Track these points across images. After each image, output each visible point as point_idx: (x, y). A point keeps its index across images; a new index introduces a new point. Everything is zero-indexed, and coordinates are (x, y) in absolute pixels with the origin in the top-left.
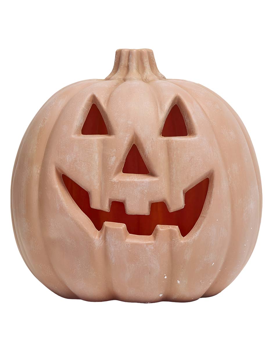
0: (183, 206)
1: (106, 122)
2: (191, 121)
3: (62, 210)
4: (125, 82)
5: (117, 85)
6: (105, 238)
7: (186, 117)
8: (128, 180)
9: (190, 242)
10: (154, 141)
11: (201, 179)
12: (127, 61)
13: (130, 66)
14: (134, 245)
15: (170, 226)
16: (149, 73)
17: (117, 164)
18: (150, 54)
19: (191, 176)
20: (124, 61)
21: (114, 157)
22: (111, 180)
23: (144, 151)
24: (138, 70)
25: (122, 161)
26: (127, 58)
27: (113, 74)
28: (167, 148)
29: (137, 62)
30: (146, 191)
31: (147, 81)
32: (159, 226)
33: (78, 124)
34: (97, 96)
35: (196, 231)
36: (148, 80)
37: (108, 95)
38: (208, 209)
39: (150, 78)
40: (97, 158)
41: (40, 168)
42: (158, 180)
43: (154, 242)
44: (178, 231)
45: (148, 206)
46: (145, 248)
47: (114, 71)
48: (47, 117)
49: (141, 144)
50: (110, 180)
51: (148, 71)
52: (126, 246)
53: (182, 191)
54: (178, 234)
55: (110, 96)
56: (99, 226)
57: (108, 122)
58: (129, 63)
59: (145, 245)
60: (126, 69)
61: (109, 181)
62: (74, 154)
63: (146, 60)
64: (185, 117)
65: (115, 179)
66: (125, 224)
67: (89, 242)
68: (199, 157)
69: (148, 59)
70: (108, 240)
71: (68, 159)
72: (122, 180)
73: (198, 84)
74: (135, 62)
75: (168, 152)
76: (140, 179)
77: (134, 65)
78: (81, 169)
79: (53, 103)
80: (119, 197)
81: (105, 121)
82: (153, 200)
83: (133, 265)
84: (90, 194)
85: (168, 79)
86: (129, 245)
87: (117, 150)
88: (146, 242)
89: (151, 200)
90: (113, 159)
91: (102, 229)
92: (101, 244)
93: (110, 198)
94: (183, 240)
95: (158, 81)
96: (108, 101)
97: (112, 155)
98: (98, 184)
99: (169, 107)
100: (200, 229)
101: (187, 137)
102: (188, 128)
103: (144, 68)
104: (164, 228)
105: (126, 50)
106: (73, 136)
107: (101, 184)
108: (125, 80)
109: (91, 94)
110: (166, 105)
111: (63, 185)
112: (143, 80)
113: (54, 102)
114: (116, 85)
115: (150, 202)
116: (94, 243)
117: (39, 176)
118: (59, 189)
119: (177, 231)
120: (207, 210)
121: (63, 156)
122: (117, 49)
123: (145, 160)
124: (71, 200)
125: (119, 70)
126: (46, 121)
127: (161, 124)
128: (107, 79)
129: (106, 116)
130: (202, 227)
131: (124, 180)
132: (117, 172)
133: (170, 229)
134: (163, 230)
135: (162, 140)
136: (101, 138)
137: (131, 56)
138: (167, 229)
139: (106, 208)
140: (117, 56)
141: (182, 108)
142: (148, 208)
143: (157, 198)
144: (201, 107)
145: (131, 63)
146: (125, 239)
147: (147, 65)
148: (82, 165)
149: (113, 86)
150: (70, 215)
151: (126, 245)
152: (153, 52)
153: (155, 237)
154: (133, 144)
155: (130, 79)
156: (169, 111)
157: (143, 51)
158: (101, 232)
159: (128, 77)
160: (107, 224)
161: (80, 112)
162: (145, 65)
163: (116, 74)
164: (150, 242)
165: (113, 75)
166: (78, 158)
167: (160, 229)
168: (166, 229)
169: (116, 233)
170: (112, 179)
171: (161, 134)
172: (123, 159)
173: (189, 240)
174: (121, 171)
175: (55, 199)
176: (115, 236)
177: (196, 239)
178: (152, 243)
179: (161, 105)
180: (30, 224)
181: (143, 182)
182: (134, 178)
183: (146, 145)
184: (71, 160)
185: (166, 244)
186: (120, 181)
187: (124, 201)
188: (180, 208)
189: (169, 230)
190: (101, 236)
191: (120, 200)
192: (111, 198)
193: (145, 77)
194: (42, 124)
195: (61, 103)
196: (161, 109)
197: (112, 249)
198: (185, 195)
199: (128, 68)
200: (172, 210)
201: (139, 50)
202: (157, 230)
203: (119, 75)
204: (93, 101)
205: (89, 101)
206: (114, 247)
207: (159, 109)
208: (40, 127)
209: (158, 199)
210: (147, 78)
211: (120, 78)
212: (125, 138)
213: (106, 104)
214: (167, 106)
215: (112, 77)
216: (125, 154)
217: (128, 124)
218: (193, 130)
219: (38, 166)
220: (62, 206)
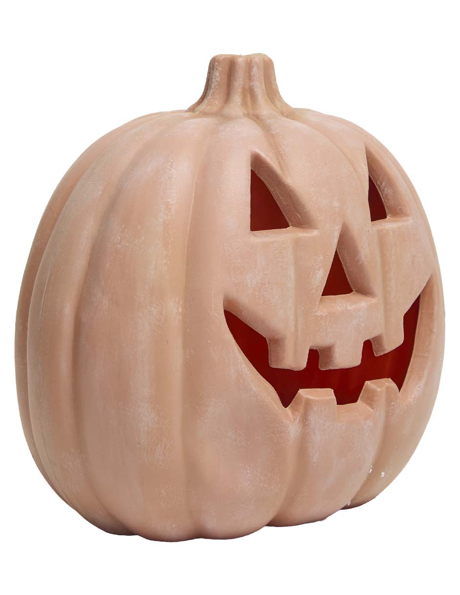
0: (402, 341)
2: (396, 192)
3: (241, 380)
15: (381, 380)
21: (320, 271)
22: (316, 313)
28: (381, 244)
30: (363, 325)
35: (418, 383)
37: (274, 151)
38: (430, 342)
40: (293, 274)
41: (181, 303)
46: (363, 426)
49: (353, 242)
52: (339, 429)
53: (403, 318)
55: (280, 153)
59: (363, 422)
61: (313, 314)
62: (258, 271)
66: (331, 390)
70: (312, 422)
71: (249, 281)
72: (332, 311)
75: (382, 251)
76: (352, 305)
78: (271, 298)
86: (344, 426)
87: (324, 256)
90: (320, 274)
93: (312, 345)
94: (405, 402)
96: (284, 164)
97: (317, 267)
98: (294, 323)
100: (425, 379)
102: (388, 203)
107: (297, 321)
117: (181, 318)
120: (427, 343)
121: (240, 276)
126: (173, 208)
129: (290, 193)
130: (426, 375)
133: (387, 386)
136: (293, 235)
141: (374, 169)
148: (274, 292)
151: (340, 427)
158: (296, 411)
160: (304, 393)
166: (266, 279)
170: (317, 311)
175: (227, 361)
177: (420, 397)
178: (371, 416)
183: (362, 243)
184: (255, 283)
186: (329, 313)
189: (386, 388)
190: (298, 418)
192: (314, 345)
194: (165, 213)
197: (317, 438)
208: (161, 220)
212: (334, 233)
217: (334, 207)
218: (401, 209)
219: (177, 300)
220: (241, 373)
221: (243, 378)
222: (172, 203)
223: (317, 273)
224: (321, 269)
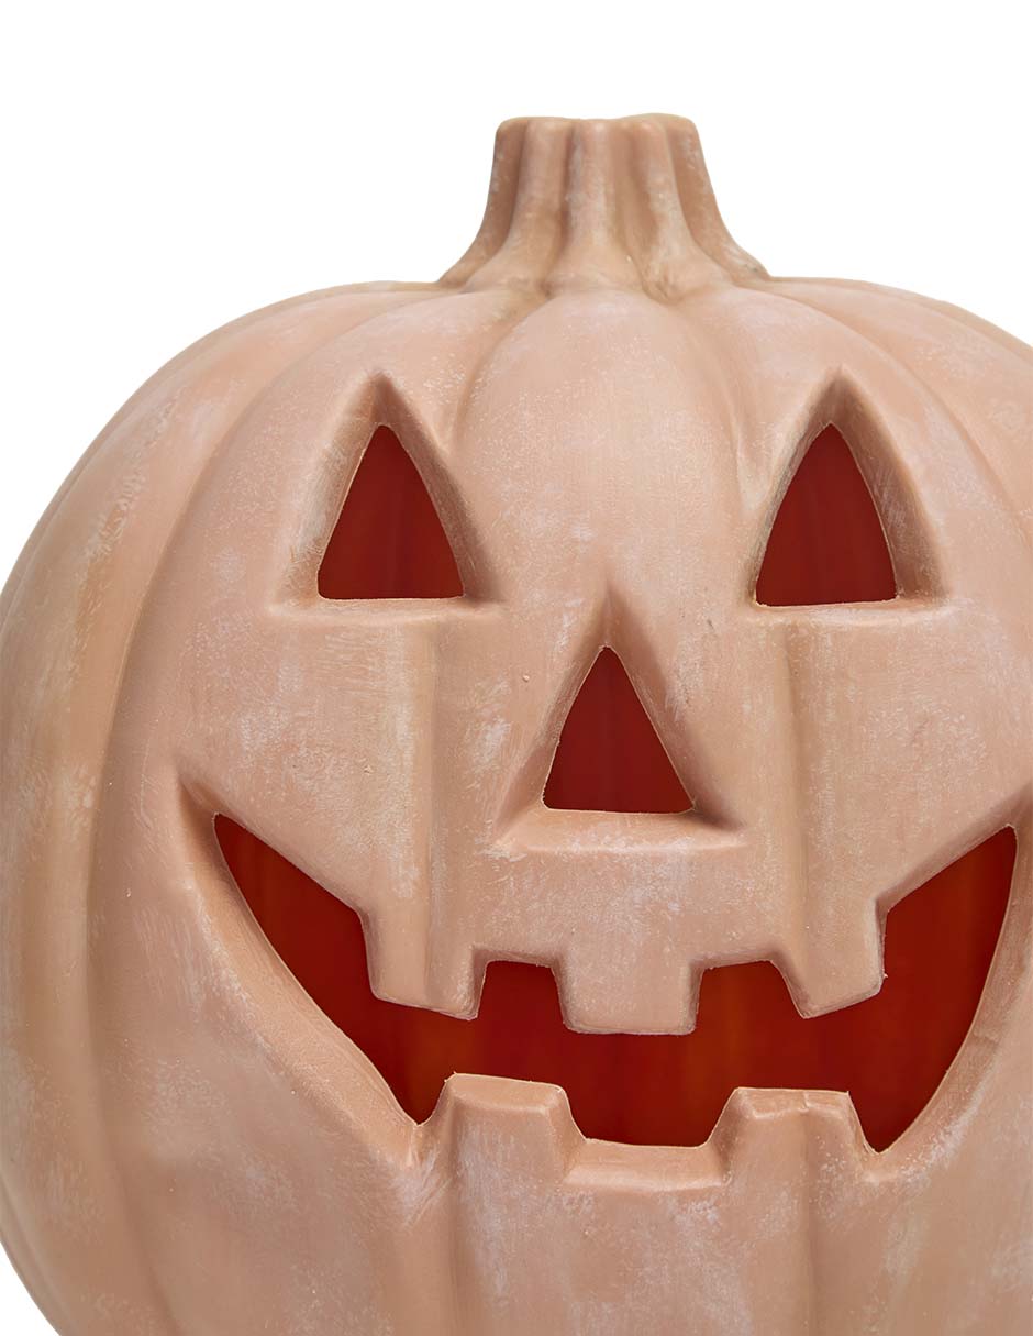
0: (875, 986)
1: (450, 526)
2: (913, 520)
3: (219, 1014)
4: (550, 305)
5: (511, 318)
6: (452, 1164)
7: (885, 495)
8: (576, 847)
9: (917, 1182)
10: (718, 632)
11: (976, 839)
12: (556, 187)
13: (574, 213)
14: (612, 1203)
15: (806, 1093)
16: (676, 249)
17: (518, 762)
18: (681, 143)
19: (921, 821)
20: (540, 186)
21: (498, 726)
22: (486, 852)
23: (660, 687)
24: (619, 236)
25: (542, 743)
26: (558, 171)
27: (483, 254)
28: (791, 669)
29: (611, 191)
30: (675, 907)
31: (669, 291)
32: (744, 1096)
33: (299, 541)
34: (400, 384)
35: (948, 1121)
36: (674, 287)
37: (461, 378)
38: (1012, 1000)
39: (687, 279)
40: (404, 726)
41: (93, 782)
42: (744, 844)
43: (718, 1184)
44: (851, 1121)
45: (688, 990)
46: (674, 1217)
47: (487, 235)
48: (131, 500)
49: (646, 653)
50: (481, 847)
51: (674, 244)
52: (569, 1208)
53: (873, 907)
54: (852, 1135)
55: (471, 385)
56: (418, 1098)
57: (466, 530)
58: (567, 198)
59: (672, 1203)
60: (552, 225)
61: (475, 853)
62: (278, 708)
63: (661, 179)
64: (883, 497)
65: (507, 844)
66: (561, 1089)
67: (370, 1184)
68: (962, 717)
69: (671, 176)
70: (471, 1173)
71: (246, 733)
72: (546, 849)
73: (944, 305)
74: (602, 191)
75: (794, 692)
76: (639, 842)
77: (596, 205)
78: (316, 789)
79: (160, 422)
80: (528, 941)
81: (448, 527)
82: (711, 955)
83: (607, 1308)
84: (367, 922)
85: (778, 280)
86: (586, 1202)
87: (513, 684)
88: (682, 1186)
89: (705, 957)
90: (495, 736)
91: (438, 1115)
92: (431, 1195)
93: (479, 945)
94: (876, 1171)
95: (733, 296)
96: (464, 412)
97: (486, 713)
98: (415, 873)
99: (797, 440)
100: (972, 1110)
101: (892, 608)
102: (898, 553)
103: (649, 224)
104: (773, 1104)
105: (551, 126)
106: (274, 610)
107: (429, 867)
108: (547, 290)
109: (365, 375)
110: (778, 435)
111: (223, 877)
112: (646, 290)
113: (165, 416)
114: (501, 322)
115: (694, 968)
116: (394, 1191)
117: (88, 823)
118: (199, 896)
119: (847, 1122)
120: (1003, 1002)
121: (223, 718)
122: (505, 119)
123: (667, 738)
124: (268, 963)
125: (515, 238)
126: (123, 524)
127: (754, 541)
128: (454, 282)
129: (452, 494)
130: (978, 1097)
131: (557, 849)
132: (516, 807)
133: (806, 1110)
134: (768, 1116)
135: (762, 628)
136: (428, 618)
137: (578, 155)
138: (789, 1110)
139: (459, 998)
140: (501, 157)
141: (864, 448)
142: (688, 997)
143: (737, 944)
144: (965, 436)
145: (578, 197)
146: (566, 1170)
147: (667, 204)
148: (327, 771)
149: (486, 329)
150: (260, 1039)
151: (571, 1202)
152: (696, 132)
153: (725, 1156)
154: (601, 649)
155: (580, 287)
156: (796, 466)
157: (646, 127)
158: (432, 1133)
159: (568, 272)
160: (463, 1087)
161: (308, 477)
162: (656, 206)
163: (499, 255)
164: (697, 1184)
165: (482, 261)
166: (303, 732)
167: (754, 1112)
168: (783, 1112)
169: (512, 1140)
170: (488, 846)
171: (751, 594)
172: (550, 735)
173: (911, 1169)
174: (538, 797)
175: (177, 956)
176: (509, 1156)
177: (947, 1166)
178: (710, 1191)
179: (752, 432)
180: (42, 1082)
181: (658, 860)
182: (607, 837)
183: (675, 659)
184: (265, 741)
185: (784, 1194)
186: (533, 856)
187: (558, 962)
188: (858, 996)
189: (802, 1115)
190: (433, 1156)
191: (535, 957)
192: (486, 946)
193: (656, 273)
194: (102, 537)
195: (206, 424)
196: (754, 454)
197: (493, 1223)
198: (884, 921)
199: (563, 222)
200: (815, 1007)
201: (625, 125)
202: (737, 1118)
203: (516, 264)
204: (377, 415)
205: (361, 413)
206: (505, 1211)
207: (739, 453)
208: (89, 554)
209: (738, 951)
210: (671, 280)
211: (521, 277)
212: (560, 617)
213: (451, 428)
214: (783, 439)
215: (473, 271)
216: (559, 705)
217: (575, 542)
218: (925, 570)
219: (83, 772)
220: (218, 994)
221: (224, 1008)
222: (124, 508)
223: (486, 731)
224: (502, 721)
